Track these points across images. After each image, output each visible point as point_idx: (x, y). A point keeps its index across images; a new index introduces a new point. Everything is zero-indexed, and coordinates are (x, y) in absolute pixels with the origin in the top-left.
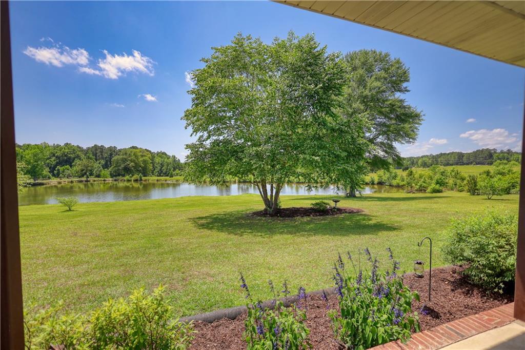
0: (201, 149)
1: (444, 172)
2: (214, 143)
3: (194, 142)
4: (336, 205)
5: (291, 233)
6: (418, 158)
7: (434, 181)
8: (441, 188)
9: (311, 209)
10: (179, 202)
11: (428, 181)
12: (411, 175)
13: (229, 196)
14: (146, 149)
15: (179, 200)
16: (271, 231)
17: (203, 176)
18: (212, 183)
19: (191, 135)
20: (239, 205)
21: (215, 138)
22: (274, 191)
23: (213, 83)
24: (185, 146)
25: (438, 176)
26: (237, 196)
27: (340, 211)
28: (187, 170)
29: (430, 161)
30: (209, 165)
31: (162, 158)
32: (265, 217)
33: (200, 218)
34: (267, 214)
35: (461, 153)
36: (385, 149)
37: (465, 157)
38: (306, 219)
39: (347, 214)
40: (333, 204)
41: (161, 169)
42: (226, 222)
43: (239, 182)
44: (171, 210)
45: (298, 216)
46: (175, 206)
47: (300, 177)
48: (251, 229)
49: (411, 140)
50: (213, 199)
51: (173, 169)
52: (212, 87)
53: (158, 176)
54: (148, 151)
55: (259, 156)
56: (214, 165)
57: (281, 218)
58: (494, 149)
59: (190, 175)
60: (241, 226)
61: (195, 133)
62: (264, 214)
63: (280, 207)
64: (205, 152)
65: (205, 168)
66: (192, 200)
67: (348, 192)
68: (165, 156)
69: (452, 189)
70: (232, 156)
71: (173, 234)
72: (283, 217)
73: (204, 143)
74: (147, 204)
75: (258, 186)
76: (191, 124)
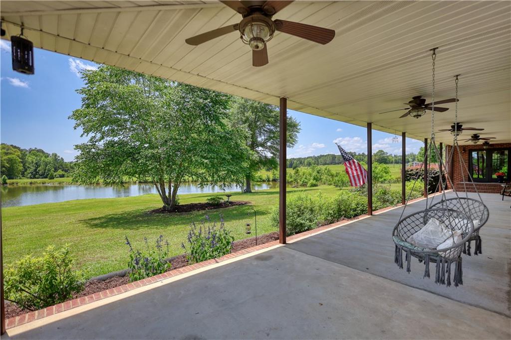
0: (93, 150)
1: (320, 170)
2: (108, 144)
3: (86, 142)
4: (229, 199)
5: (184, 224)
6: (305, 159)
7: (312, 178)
8: (316, 183)
9: (207, 204)
10: (64, 206)
11: (308, 177)
12: (297, 173)
13: (128, 198)
14: (12, 145)
15: (64, 205)
16: (167, 223)
17: (95, 177)
18: (107, 184)
19: (82, 136)
20: (138, 204)
21: (109, 139)
22: (172, 189)
23: (107, 88)
24: (75, 147)
25: (315, 174)
26: (137, 197)
27: (232, 203)
28: (77, 171)
29: (313, 161)
30: (103, 166)
31: (36, 156)
32: (163, 213)
33: (92, 219)
34: (165, 210)
35: (334, 155)
36: (273, 151)
37: (336, 158)
38: (201, 212)
39: (237, 206)
40: (226, 199)
41: (36, 170)
42: (122, 220)
43: (140, 182)
44: (55, 214)
45: (194, 210)
46: (59, 211)
47: (194, 177)
48: (148, 224)
49: (291, 145)
50: (108, 201)
51: (53, 169)
52: (105, 91)
53: (31, 178)
54: (15, 147)
55: (154, 157)
56: (109, 165)
57: (179, 214)
58: (355, 152)
59: (80, 176)
60: (138, 222)
61: (86, 134)
62: (162, 211)
63: (178, 203)
64: (97, 153)
65: (97, 168)
66: (81, 204)
67: (245, 188)
68: (41, 154)
69: (325, 184)
70: (128, 157)
71: (61, 235)
72: (181, 212)
73: (97, 143)
74: (18, 211)
75: (156, 185)
76: (82, 125)
